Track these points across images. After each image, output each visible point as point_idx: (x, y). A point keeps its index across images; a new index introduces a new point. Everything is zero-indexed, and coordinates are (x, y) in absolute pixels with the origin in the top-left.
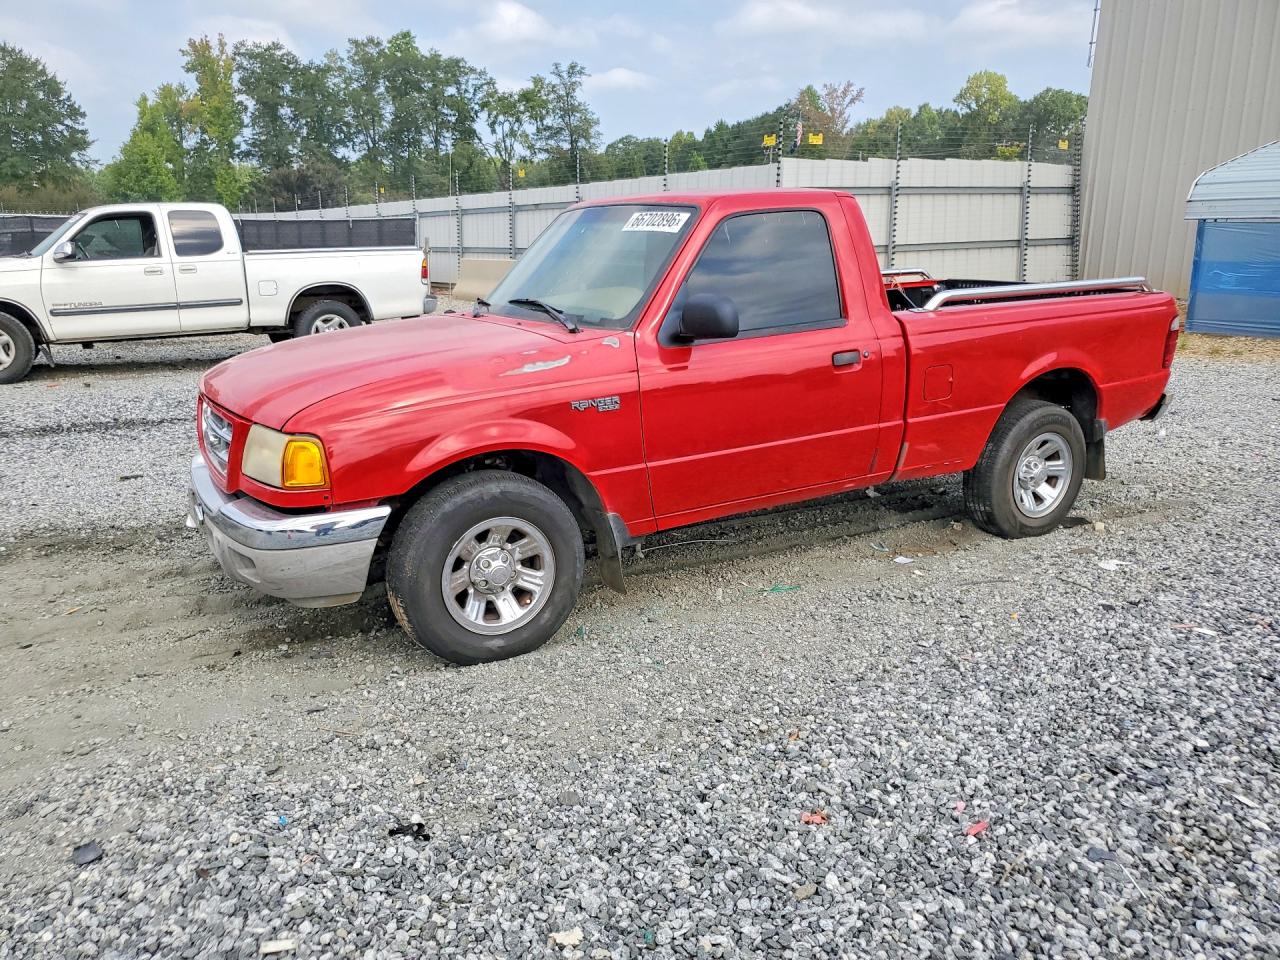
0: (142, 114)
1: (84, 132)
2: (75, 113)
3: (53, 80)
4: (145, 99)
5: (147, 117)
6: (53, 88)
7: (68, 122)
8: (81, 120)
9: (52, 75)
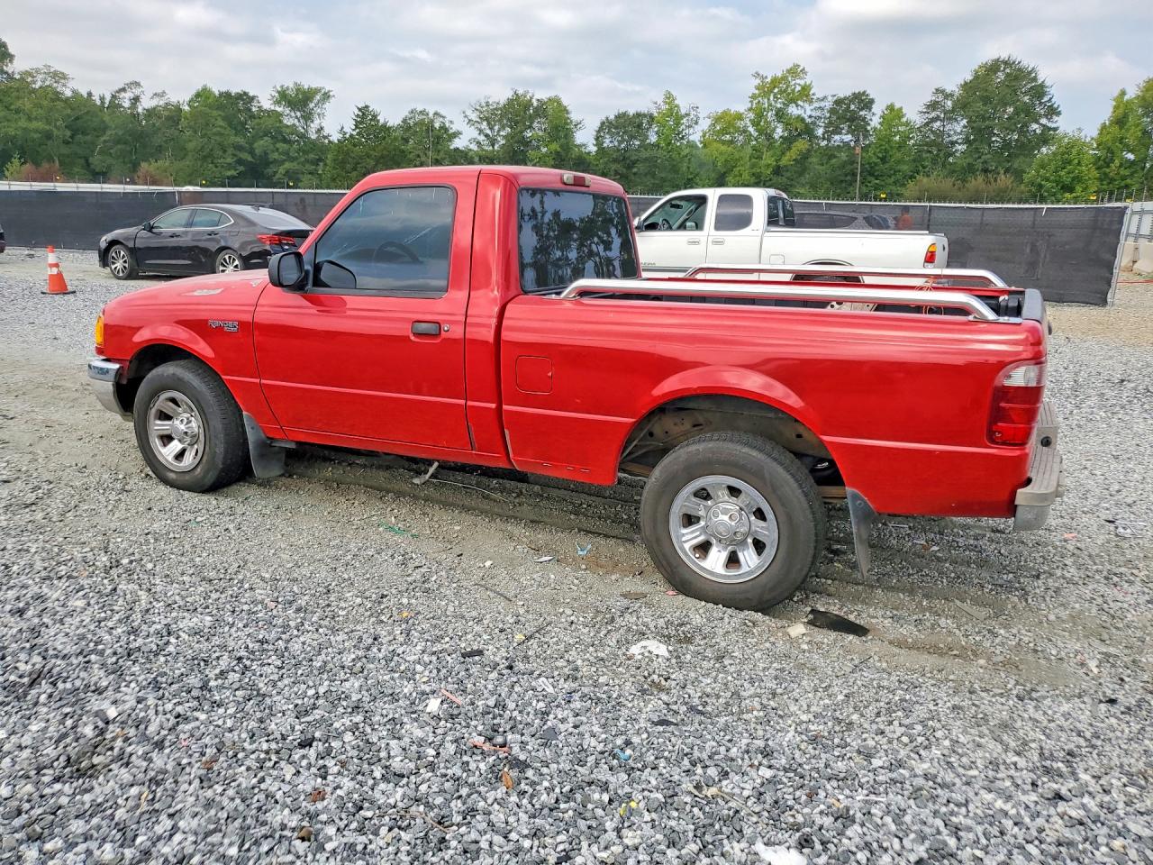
0: (1116, 108)
1: (1055, 129)
2: (1053, 111)
3: (1042, 86)
4: (1123, 93)
5: (1121, 111)
6: (1039, 91)
7: (1044, 121)
8: (1055, 118)
9: (1042, 80)
